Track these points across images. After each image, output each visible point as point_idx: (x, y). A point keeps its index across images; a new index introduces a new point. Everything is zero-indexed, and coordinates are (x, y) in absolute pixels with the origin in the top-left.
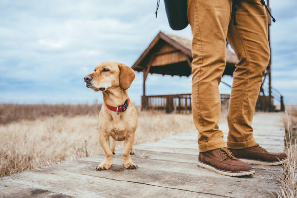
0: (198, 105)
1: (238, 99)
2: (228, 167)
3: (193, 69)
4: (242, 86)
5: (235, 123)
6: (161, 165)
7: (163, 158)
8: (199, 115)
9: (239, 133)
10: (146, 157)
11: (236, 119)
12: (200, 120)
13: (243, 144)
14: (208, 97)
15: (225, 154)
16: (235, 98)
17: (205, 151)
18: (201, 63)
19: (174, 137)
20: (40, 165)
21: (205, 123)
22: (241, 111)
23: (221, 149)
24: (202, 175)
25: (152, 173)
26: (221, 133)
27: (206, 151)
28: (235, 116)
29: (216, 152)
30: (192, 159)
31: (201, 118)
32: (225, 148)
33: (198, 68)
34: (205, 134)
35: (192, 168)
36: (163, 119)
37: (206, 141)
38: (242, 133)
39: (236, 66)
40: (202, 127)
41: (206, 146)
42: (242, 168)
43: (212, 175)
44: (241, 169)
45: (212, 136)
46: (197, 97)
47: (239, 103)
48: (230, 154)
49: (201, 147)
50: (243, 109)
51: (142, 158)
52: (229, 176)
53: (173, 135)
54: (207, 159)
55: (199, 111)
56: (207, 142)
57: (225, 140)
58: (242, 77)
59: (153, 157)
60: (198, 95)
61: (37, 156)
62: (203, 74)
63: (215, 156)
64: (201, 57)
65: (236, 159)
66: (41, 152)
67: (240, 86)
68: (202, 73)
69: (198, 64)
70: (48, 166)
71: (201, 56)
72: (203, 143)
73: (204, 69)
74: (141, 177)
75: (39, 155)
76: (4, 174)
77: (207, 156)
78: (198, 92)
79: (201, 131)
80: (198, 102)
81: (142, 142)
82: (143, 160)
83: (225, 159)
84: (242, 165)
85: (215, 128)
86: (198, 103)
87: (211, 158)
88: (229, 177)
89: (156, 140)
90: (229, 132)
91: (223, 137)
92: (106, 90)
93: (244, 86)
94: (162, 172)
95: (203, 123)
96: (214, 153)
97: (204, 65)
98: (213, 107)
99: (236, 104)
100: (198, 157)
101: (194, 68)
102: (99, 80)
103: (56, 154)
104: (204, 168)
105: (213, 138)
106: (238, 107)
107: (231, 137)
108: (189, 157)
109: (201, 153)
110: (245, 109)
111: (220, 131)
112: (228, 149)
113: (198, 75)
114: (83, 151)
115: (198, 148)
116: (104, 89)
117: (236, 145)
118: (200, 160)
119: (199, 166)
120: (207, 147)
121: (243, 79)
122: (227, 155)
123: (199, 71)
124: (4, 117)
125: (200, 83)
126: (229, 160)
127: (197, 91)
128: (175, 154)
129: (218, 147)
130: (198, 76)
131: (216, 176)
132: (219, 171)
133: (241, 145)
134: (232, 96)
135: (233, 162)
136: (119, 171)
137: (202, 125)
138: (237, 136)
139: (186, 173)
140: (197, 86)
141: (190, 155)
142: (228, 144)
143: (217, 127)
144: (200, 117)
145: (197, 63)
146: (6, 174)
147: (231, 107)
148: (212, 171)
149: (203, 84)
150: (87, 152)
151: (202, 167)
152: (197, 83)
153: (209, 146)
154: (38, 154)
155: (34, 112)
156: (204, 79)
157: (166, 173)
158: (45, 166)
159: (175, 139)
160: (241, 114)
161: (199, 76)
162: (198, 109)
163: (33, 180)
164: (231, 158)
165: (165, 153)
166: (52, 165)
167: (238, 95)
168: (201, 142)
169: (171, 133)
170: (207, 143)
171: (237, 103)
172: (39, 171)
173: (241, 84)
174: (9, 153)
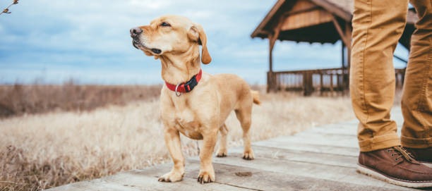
0: (362, 84)
1: (419, 75)
2: (405, 173)
3: (354, 30)
4: (426, 55)
5: (414, 110)
6: (304, 169)
7: (304, 159)
8: (362, 99)
9: (420, 124)
10: (281, 158)
11: (416, 103)
12: (363, 105)
13: (427, 141)
14: (377, 72)
15: (399, 155)
16: (415, 73)
17: (368, 150)
18: (368, 22)
19: (319, 130)
20: (138, 165)
21: (371, 110)
22: (424, 93)
23: (393, 147)
24: (365, 184)
25: (292, 180)
26: (393, 124)
27: (371, 150)
28: (414, 100)
29: (386, 153)
30: (348, 161)
31: (365, 102)
32: (400, 146)
33: (365, 30)
34: (370, 127)
35: (348, 175)
36: (300, 104)
37: (370, 135)
38: (425, 125)
39: (415, 25)
40: (366, 116)
41: (370, 143)
42: (426, 175)
43: (381, 185)
44: (424, 177)
45: (382, 129)
46: (361, 72)
47: (421, 80)
48: (407, 155)
49: (362, 145)
50: (427, 90)
51: (275, 159)
52: (406, 187)
53: (316, 126)
54: (372, 162)
55: (362, 92)
56: (372, 137)
57: (399, 134)
58: (426, 42)
59: (290, 157)
60: (362, 69)
61: (133, 153)
62: (372, 39)
63: (383, 158)
64: (369, 13)
65: (418, 162)
66: (137, 148)
67: (424, 56)
68: (370, 37)
69: (364, 23)
70: (149, 166)
71: (369, 11)
72: (366, 138)
73: (373, 32)
74: (277, 185)
75: (136, 152)
76: (92, 176)
77: (371, 158)
78: (361, 65)
79: (365, 122)
80: (362, 79)
81: (273, 137)
82: (275, 161)
83: (400, 163)
84: (426, 172)
85: (385, 117)
86: (361, 81)
87: (378, 160)
88: (407, 189)
89: (293, 134)
90: (405, 124)
91: (396, 130)
92: (162, 53)
93: (429, 56)
94: (306, 178)
95: (367, 110)
96: (383, 153)
97: (373, 24)
98: (383, 87)
99: (416, 83)
100: (357, 159)
101: (357, 30)
102: (152, 36)
103: (156, 152)
104: (367, 175)
105: (382, 132)
106: (418, 87)
107: (407, 130)
108: (344, 158)
109: (361, 153)
110: (430, 90)
111: (393, 122)
112: (404, 148)
113: (364, 39)
114: (194, 148)
115: (358, 146)
116: (160, 51)
117: (415, 143)
118: (361, 162)
119: (359, 172)
120: (372, 145)
121: (427, 45)
122: (403, 157)
123: (365, 34)
124: (87, 101)
125: (366, 51)
126: (407, 164)
127: (361, 63)
128: (321, 153)
129: (389, 145)
130: (364, 42)
131: (387, 187)
132: (391, 180)
133: (423, 143)
134: (409, 70)
135: (413, 168)
136: (246, 175)
137: (365, 113)
138: (418, 129)
139: (341, 181)
140: (361, 56)
141: (344, 155)
142: (403, 140)
143: (388, 116)
144: (363, 101)
145: (361, 21)
146: (94, 175)
147: (408, 87)
148: (380, 179)
149: (371, 53)
150: (198, 149)
151: (364, 174)
152: (361, 52)
153: (375, 144)
154: (134, 150)
155: (124, 95)
156: (372, 46)
157: (312, 181)
158: (145, 166)
159: (319, 133)
160: (425, 97)
161: (366, 42)
162: (362, 89)
163: (132, 184)
164: (410, 162)
165: (308, 152)
166: (153, 165)
167: (419, 69)
168: (362, 137)
169: (314, 124)
170: (372, 139)
171: (416, 80)
172: (138, 173)
173: (423, 53)
174: (97, 148)
